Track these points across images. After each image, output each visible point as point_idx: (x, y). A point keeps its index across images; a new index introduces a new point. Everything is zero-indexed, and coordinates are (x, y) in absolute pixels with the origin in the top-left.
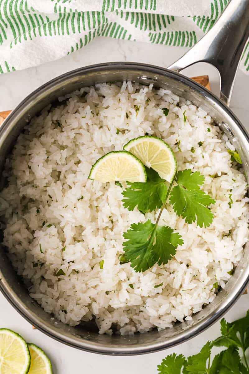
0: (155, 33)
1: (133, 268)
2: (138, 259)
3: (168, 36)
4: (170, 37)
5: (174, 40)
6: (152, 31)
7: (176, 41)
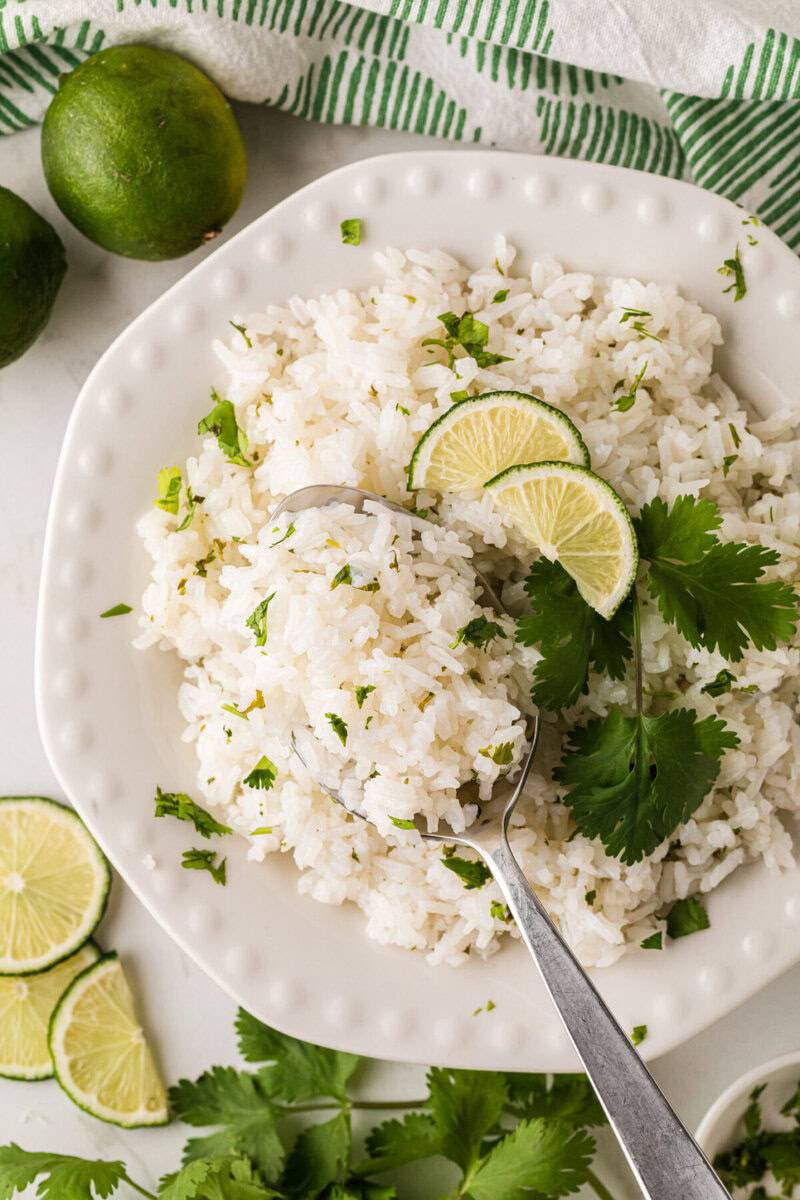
0: (555, 100)
1: (615, 857)
2: (623, 829)
3: (599, 119)
4: (605, 123)
5: (615, 135)
6: (547, 93)
7: (621, 138)
